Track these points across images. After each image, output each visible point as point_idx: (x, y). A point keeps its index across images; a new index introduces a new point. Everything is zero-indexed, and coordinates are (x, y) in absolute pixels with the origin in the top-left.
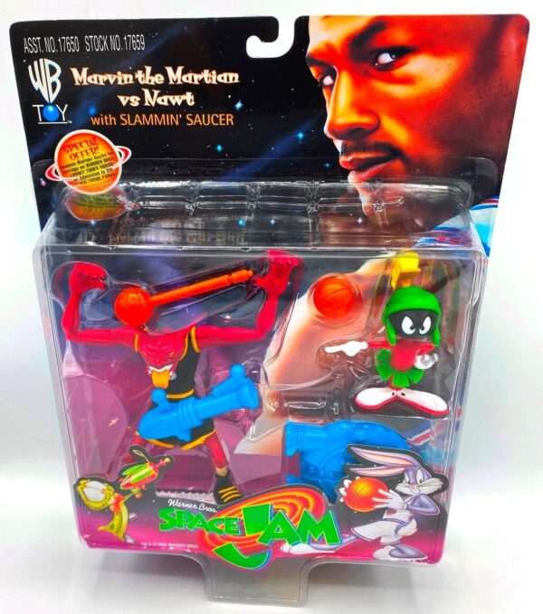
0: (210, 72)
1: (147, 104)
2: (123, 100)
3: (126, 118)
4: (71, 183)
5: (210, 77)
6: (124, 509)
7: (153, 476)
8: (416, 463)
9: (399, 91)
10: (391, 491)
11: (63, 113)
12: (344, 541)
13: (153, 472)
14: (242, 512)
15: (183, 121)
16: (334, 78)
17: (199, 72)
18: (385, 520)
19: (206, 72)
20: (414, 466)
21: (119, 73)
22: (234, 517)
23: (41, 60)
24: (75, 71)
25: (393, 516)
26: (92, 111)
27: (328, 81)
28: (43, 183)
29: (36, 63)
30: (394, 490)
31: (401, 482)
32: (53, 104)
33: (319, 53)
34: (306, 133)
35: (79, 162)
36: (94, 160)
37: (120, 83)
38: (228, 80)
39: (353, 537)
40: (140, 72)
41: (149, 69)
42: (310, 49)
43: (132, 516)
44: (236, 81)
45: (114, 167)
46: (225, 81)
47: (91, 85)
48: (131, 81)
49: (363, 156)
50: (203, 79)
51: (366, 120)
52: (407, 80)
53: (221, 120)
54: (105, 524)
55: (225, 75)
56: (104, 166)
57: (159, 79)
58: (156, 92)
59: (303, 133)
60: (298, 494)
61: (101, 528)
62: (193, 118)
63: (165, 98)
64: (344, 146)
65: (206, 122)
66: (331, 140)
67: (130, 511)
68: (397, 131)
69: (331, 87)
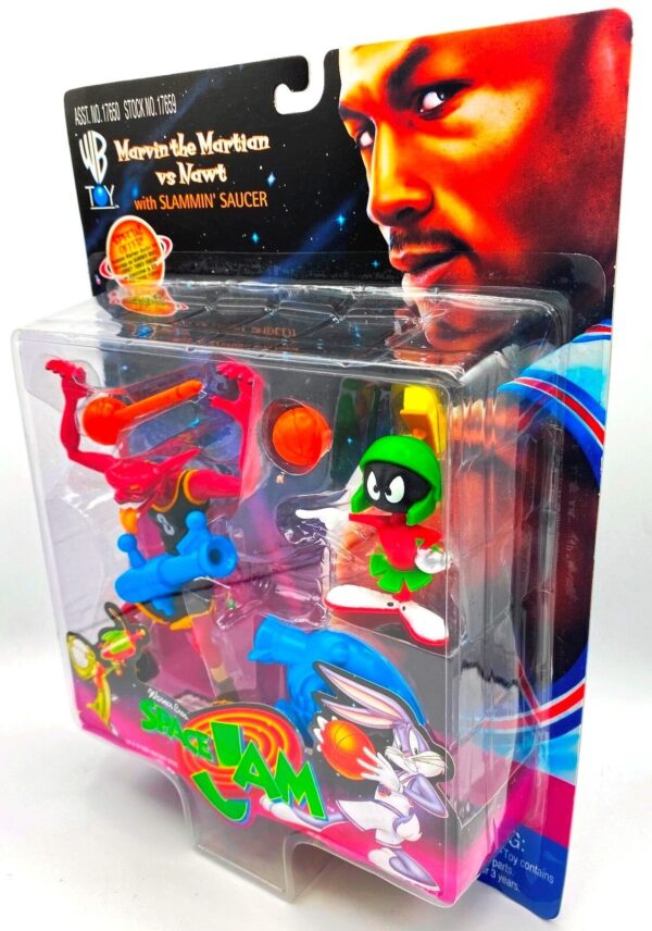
0: (240, 136)
1: (182, 182)
2: (161, 177)
3: (164, 199)
4: (122, 282)
5: (240, 143)
7: (131, 651)
8: (407, 718)
9: (454, 149)
10: (379, 754)
11: (111, 195)
12: (331, 818)
13: (131, 645)
14: (211, 728)
15: (217, 202)
16: (372, 135)
17: (228, 137)
18: (377, 802)
19: (236, 136)
20: (403, 721)
21: (155, 144)
23: (89, 133)
24: (117, 143)
25: (386, 799)
26: (135, 192)
27: (366, 139)
28: (98, 280)
29: (85, 136)
30: (383, 754)
31: (391, 744)
32: (102, 185)
33: (352, 100)
34: (348, 216)
35: (128, 256)
36: (140, 254)
37: (157, 157)
38: (258, 146)
39: (339, 816)
40: (174, 141)
41: (181, 136)
42: (343, 96)
43: (115, 698)
44: (267, 146)
45: (157, 263)
46: (255, 148)
47: (133, 161)
48: (167, 155)
49: (418, 250)
50: (233, 147)
51: (416, 195)
52: (463, 132)
53: (254, 199)
54: (91, 701)
55: (254, 139)
56: (149, 262)
57: (190, 149)
58: (190, 166)
59: (344, 216)
60: (270, 722)
61: (91, 705)
62: (226, 197)
63: (199, 172)
64: (393, 234)
65: (240, 203)
66: (377, 226)
67: (113, 691)
68: (458, 213)
69: (370, 147)
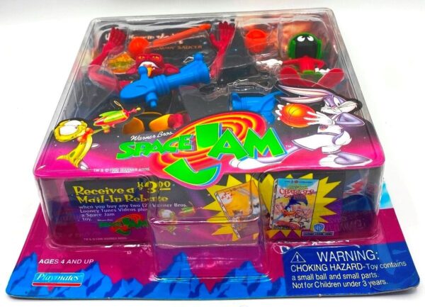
6: (90, 139)
7: (124, 119)
8: (330, 93)
10: (317, 112)
12: (288, 151)
13: (126, 117)
14: (195, 130)
18: (320, 133)
20: (329, 95)
22: (188, 134)
25: (326, 131)
30: (320, 112)
31: (324, 106)
39: (295, 148)
43: (95, 146)
54: (66, 153)
60: (243, 117)
61: (61, 157)
67: (94, 142)
